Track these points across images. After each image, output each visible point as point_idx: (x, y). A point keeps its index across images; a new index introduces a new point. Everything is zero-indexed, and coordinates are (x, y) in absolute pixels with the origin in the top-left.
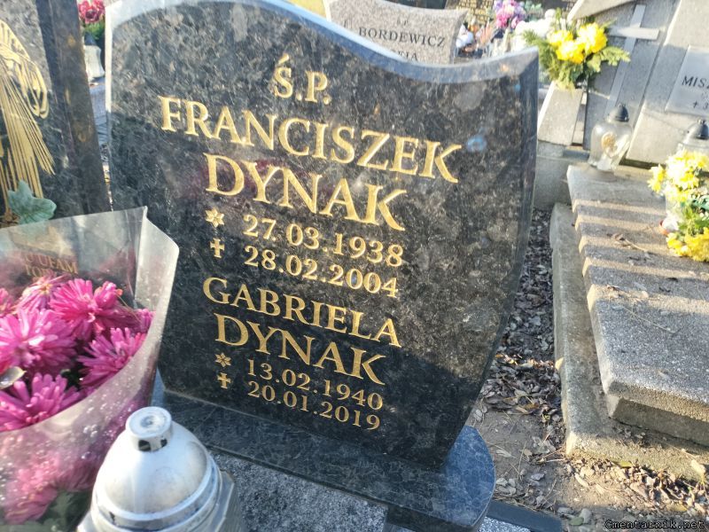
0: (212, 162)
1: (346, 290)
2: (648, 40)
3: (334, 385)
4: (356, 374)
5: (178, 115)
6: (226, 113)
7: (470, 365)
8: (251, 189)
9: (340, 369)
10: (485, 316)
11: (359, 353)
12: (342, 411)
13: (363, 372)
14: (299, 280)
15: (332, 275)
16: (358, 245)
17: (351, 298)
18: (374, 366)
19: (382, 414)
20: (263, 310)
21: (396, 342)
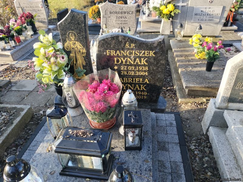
0: (115, 59)
1: (139, 75)
2: (185, 6)
3: (138, 92)
4: (142, 89)
5: (110, 53)
6: (118, 51)
7: (160, 83)
8: (122, 62)
9: (139, 89)
10: (162, 75)
11: (142, 86)
12: (140, 97)
13: (143, 89)
14: (131, 75)
15: (136, 73)
16: (140, 68)
17: (140, 76)
18: (145, 87)
19: (146, 95)
20: (125, 82)
21: (148, 82)
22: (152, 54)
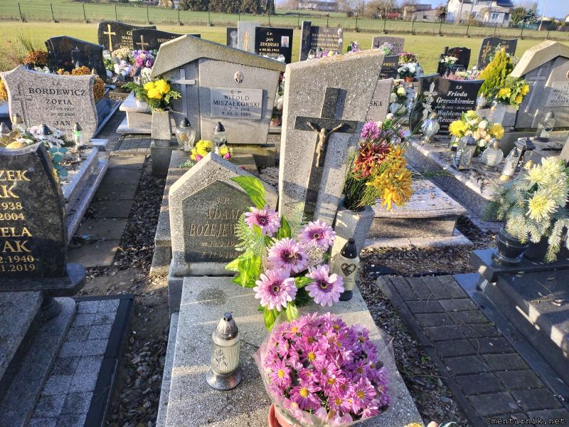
1: (5, 221)
2: (191, 85)
3: (12, 258)
4: (19, 250)
7: (57, 236)
9: (13, 250)
11: (18, 243)
12: (19, 267)
13: (22, 249)
16: (5, 205)
17: (8, 223)
18: (25, 245)
19: (34, 263)
21: (30, 235)
22: (21, 175)
